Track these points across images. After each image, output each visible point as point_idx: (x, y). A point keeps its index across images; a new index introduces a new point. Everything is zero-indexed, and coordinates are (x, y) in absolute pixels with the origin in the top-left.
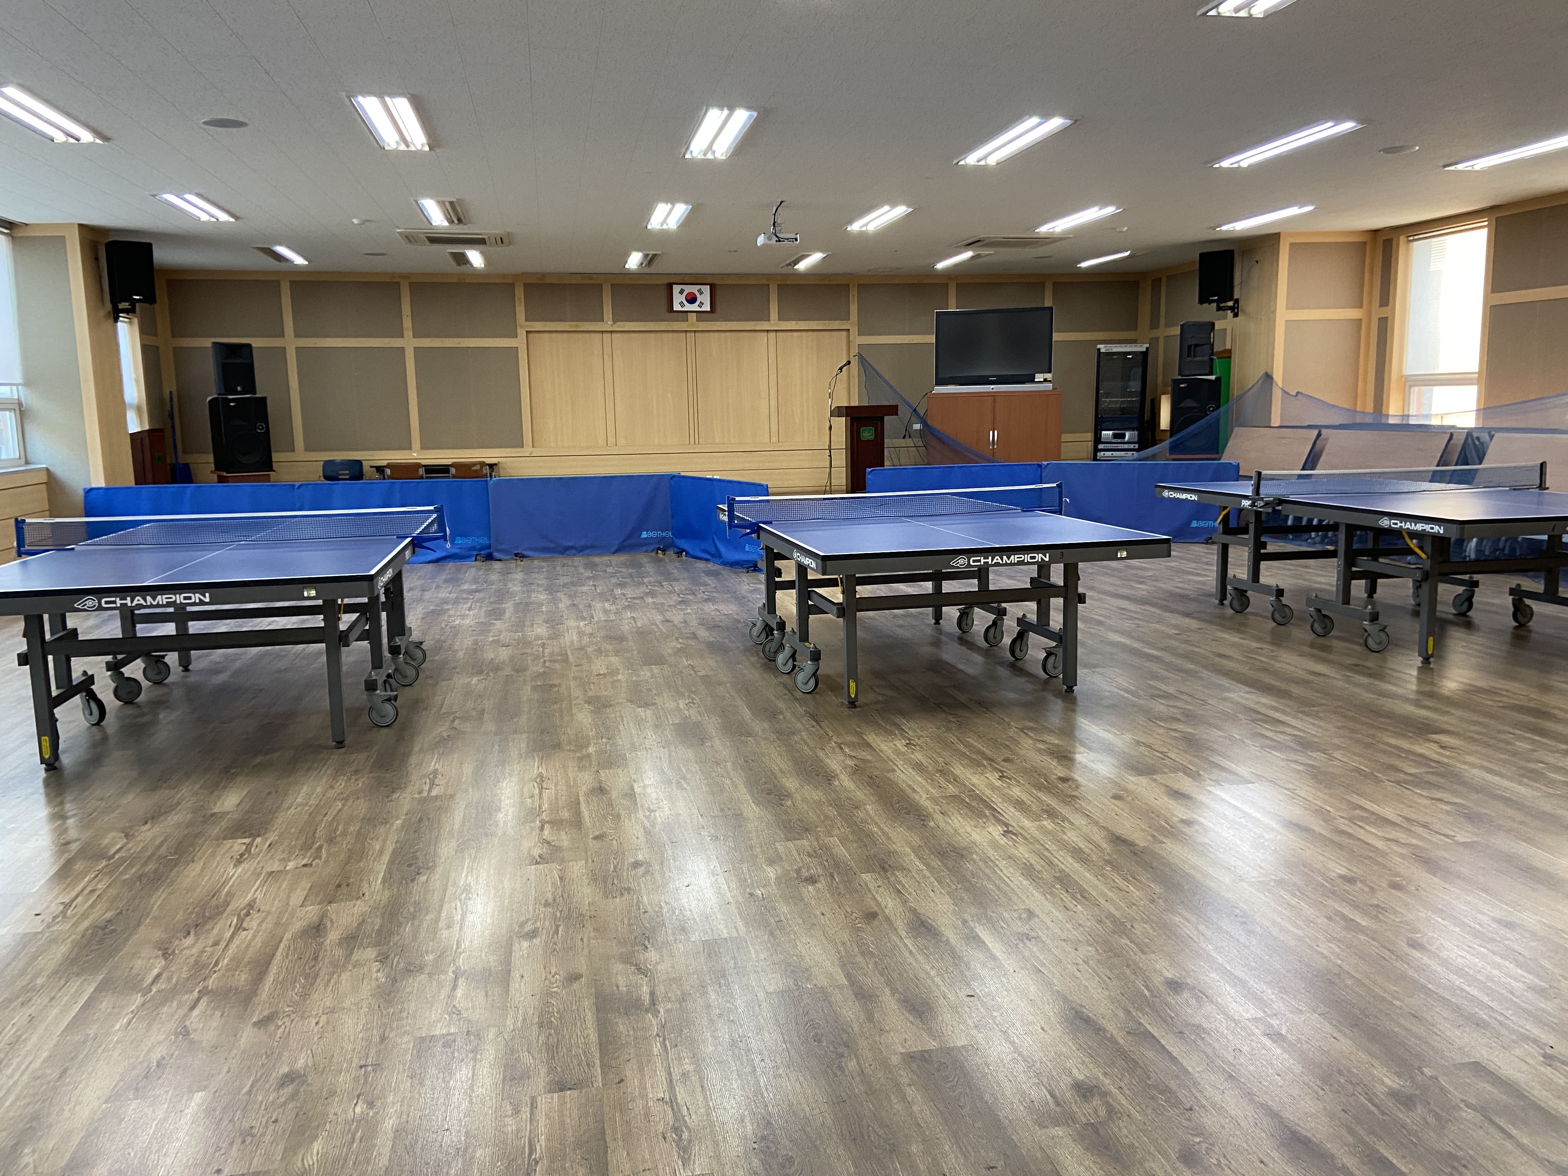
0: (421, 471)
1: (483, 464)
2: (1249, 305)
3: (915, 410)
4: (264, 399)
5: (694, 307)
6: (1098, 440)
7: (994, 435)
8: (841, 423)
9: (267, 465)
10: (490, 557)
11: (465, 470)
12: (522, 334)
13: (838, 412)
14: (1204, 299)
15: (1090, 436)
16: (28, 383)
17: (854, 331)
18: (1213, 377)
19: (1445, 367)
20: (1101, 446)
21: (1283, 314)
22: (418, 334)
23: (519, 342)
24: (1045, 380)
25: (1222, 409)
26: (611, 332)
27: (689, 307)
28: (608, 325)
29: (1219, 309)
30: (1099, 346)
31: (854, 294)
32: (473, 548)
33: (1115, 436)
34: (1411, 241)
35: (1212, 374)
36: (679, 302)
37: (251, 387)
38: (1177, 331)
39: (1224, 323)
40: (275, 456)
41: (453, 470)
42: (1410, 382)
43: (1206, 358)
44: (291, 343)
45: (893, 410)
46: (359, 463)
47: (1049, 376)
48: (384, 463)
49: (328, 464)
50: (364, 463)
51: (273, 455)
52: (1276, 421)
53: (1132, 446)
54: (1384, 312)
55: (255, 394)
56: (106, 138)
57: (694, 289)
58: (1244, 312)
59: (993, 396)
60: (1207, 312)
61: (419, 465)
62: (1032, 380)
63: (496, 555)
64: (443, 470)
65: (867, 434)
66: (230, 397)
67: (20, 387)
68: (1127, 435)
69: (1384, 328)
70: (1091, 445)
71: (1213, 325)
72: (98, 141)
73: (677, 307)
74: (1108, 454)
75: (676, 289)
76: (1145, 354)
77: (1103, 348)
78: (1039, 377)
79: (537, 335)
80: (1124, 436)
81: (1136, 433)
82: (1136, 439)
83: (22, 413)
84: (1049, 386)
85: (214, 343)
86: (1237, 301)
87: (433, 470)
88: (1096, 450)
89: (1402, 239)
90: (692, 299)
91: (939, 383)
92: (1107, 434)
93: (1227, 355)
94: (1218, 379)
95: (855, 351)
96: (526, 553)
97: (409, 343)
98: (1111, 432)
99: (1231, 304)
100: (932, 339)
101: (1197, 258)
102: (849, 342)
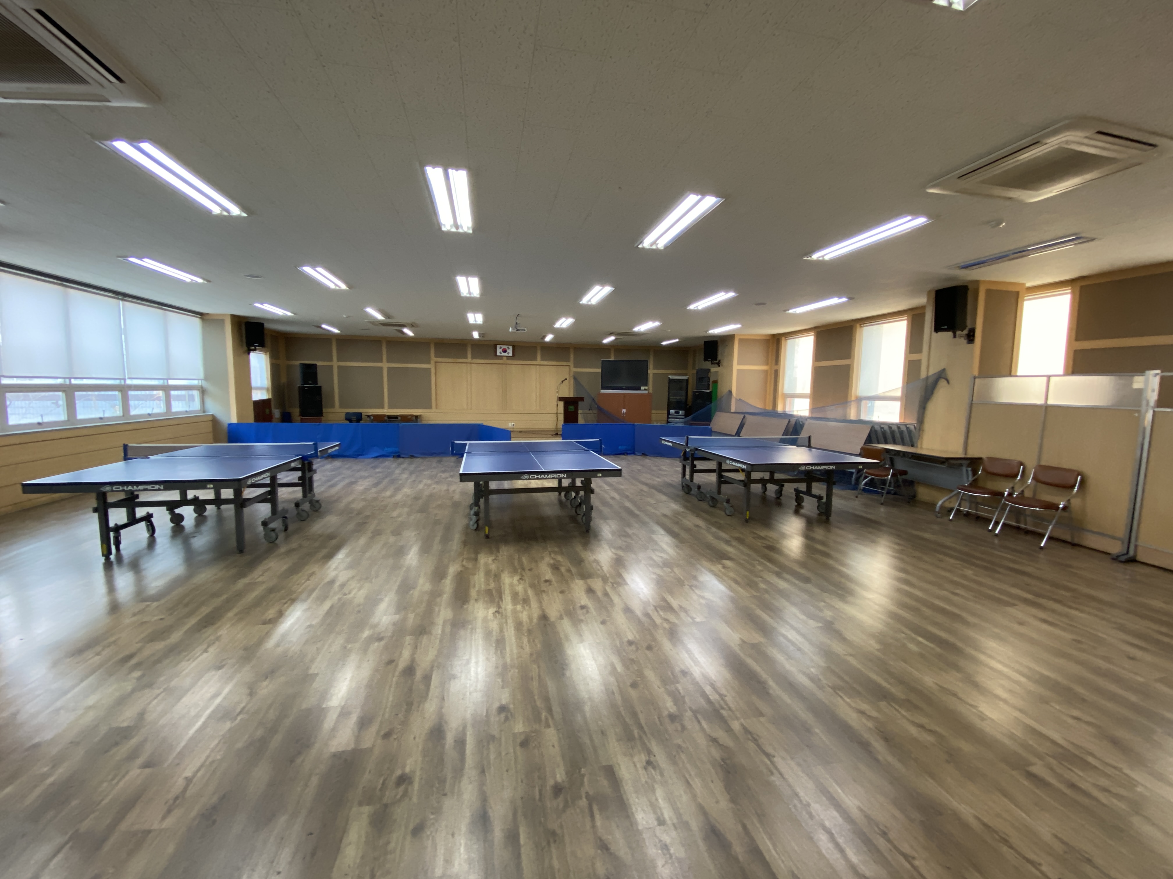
0: (386, 418)
1: (412, 416)
2: (724, 363)
3: (593, 399)
4: (320, 387)
5: (506, 354)
6: (669, 414)
7: (624, 411)
8: (561, 404)
9: (320, 414)
10: (399, 456)
11: (405, 418)
12: (433, 362)
13: (561, 399)
14: (706, 359)
15: (666, 412)
16: (206, 378)
17: (572, 366)
18: (708, 391)
19: (799, 391)
20: (670, 416)
21: (736, 367)
22: (388, 361)
23: (431, 366)
24: (645, 390)
25: (713, 404)
26: (471, 363)
27: (503, 354)
28: (469, 360)
29: (712, 364)
30: (669, 376)
31: (572, 351)
32: (392, 453)
33: (676, 412)
34: (787, 340)
35: (709, 390)
36: (499, 351)
37: (315, 381)
38: (695, 372)
39: (714, 369)
40: (324, 410)
41: (399, 418)
42: (787, 396)
43: (707, 383)
44: (335, 363)
45: (582, 399)
46: (360, 414)
47: (646, 388)
48: (370, 414)
49: (347, 414)
50: (363, 414)
51: (323, 409)
52: (733, 409)
53: (682, 417)
54: (776, 368)
55: (317, 384)
56: (208, 281)
57: (505, 347)
58: (722, 365)
59: (624, 395)
60: (707, 365)
61: (385, 416)
62: (639, 389)
63: (402, 456)
64: (396, 417)
65: (571, 408)
66: (305, 386)
67: (203, 381)
68: (680, 412)
69: (776, 373)
70: (666, 415)
71: (709, 370)
72: (205, 282)
73: (498, 354)
74: (673, 419)
75: (498, 347)
76: (687, 380)
77: (671, 377)
78: (643, 388)
79: (440, 364)
80: (679, 413)
81: (684, 411)
82: (684, 414)
83: (203, 391)
84: (646, 392)
85: (301, 364)
86: (720, 361)
87: (390, 417)
88: (668, 418)
89: (783, 338)
90: (505, 351)
91: (603, 388)
92: (672, 411)
93: (715, 382)
94: (710, 392)
95: (572, 374)
96: (414, 455)
97: (385, 365)
98: (674, 411)
99: (717, 362)
100: (600, 370)
101: (703, 343)
102: (570, 370)
